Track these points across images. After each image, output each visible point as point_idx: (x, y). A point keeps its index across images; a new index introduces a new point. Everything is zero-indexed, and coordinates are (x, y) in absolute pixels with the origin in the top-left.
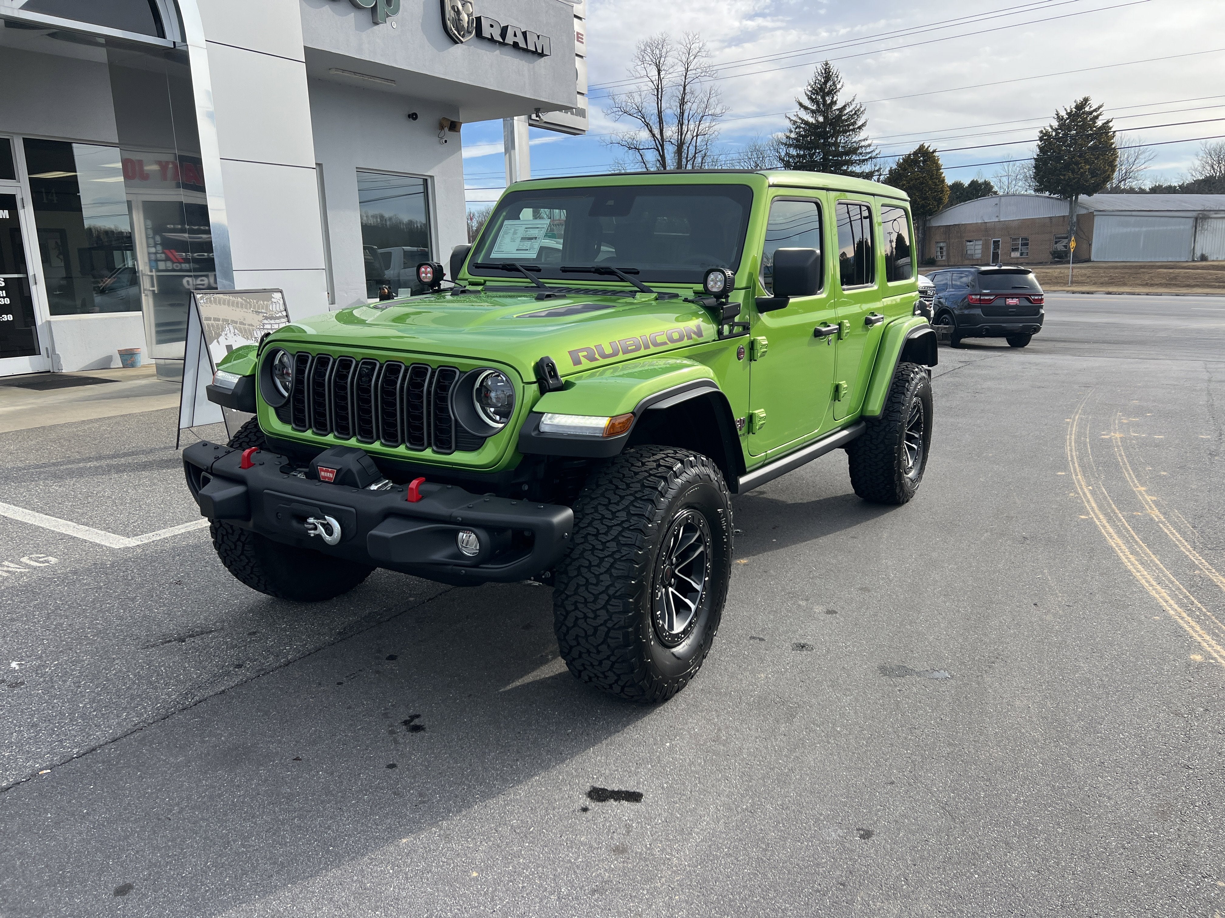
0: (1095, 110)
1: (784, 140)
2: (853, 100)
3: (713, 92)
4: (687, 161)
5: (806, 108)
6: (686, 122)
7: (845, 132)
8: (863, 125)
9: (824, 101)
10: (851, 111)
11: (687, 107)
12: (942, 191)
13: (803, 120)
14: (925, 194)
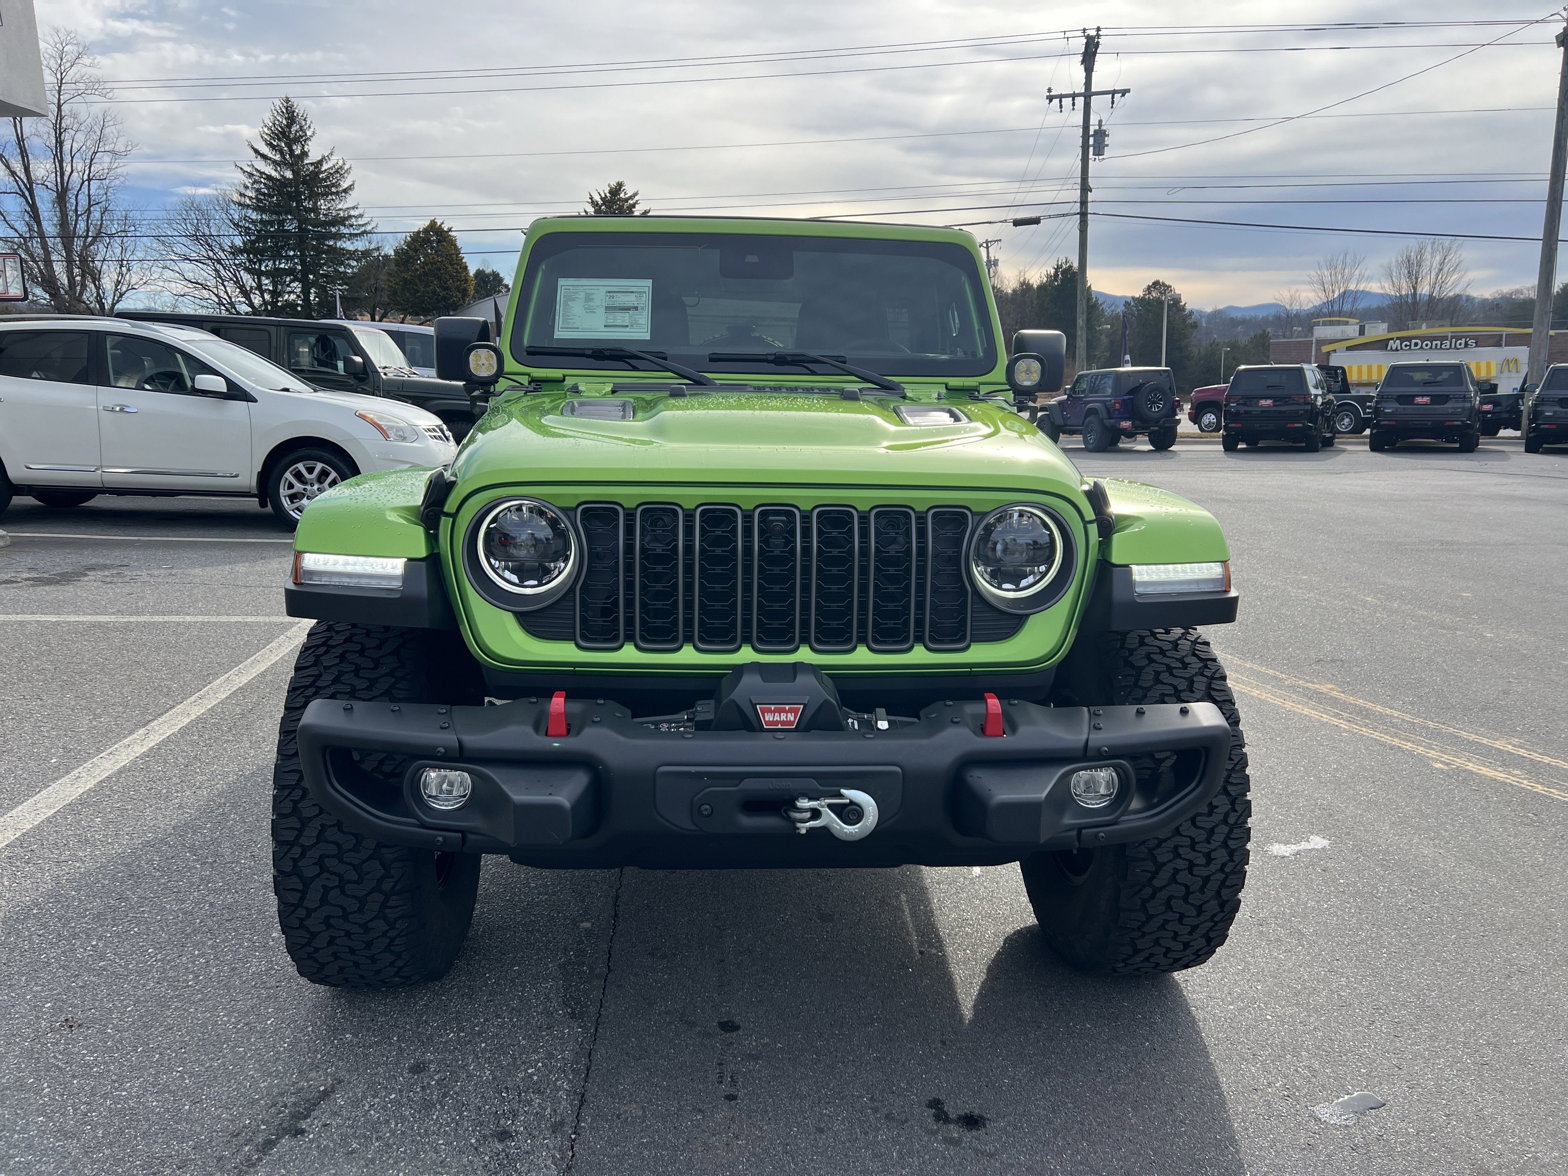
0: (631, 198)
1: (236, 197)
2: (331, 154)
3: (109, 118)
4: (77, 216)
5: (264, 157)
6: (67, 158)
7: (327, 194)
8: (350, 188)
9: (292, 151)
10: (331, 168)
11: (67, 137)
12: (466, 281)
13: (262, 173)
14: (445, 283)
